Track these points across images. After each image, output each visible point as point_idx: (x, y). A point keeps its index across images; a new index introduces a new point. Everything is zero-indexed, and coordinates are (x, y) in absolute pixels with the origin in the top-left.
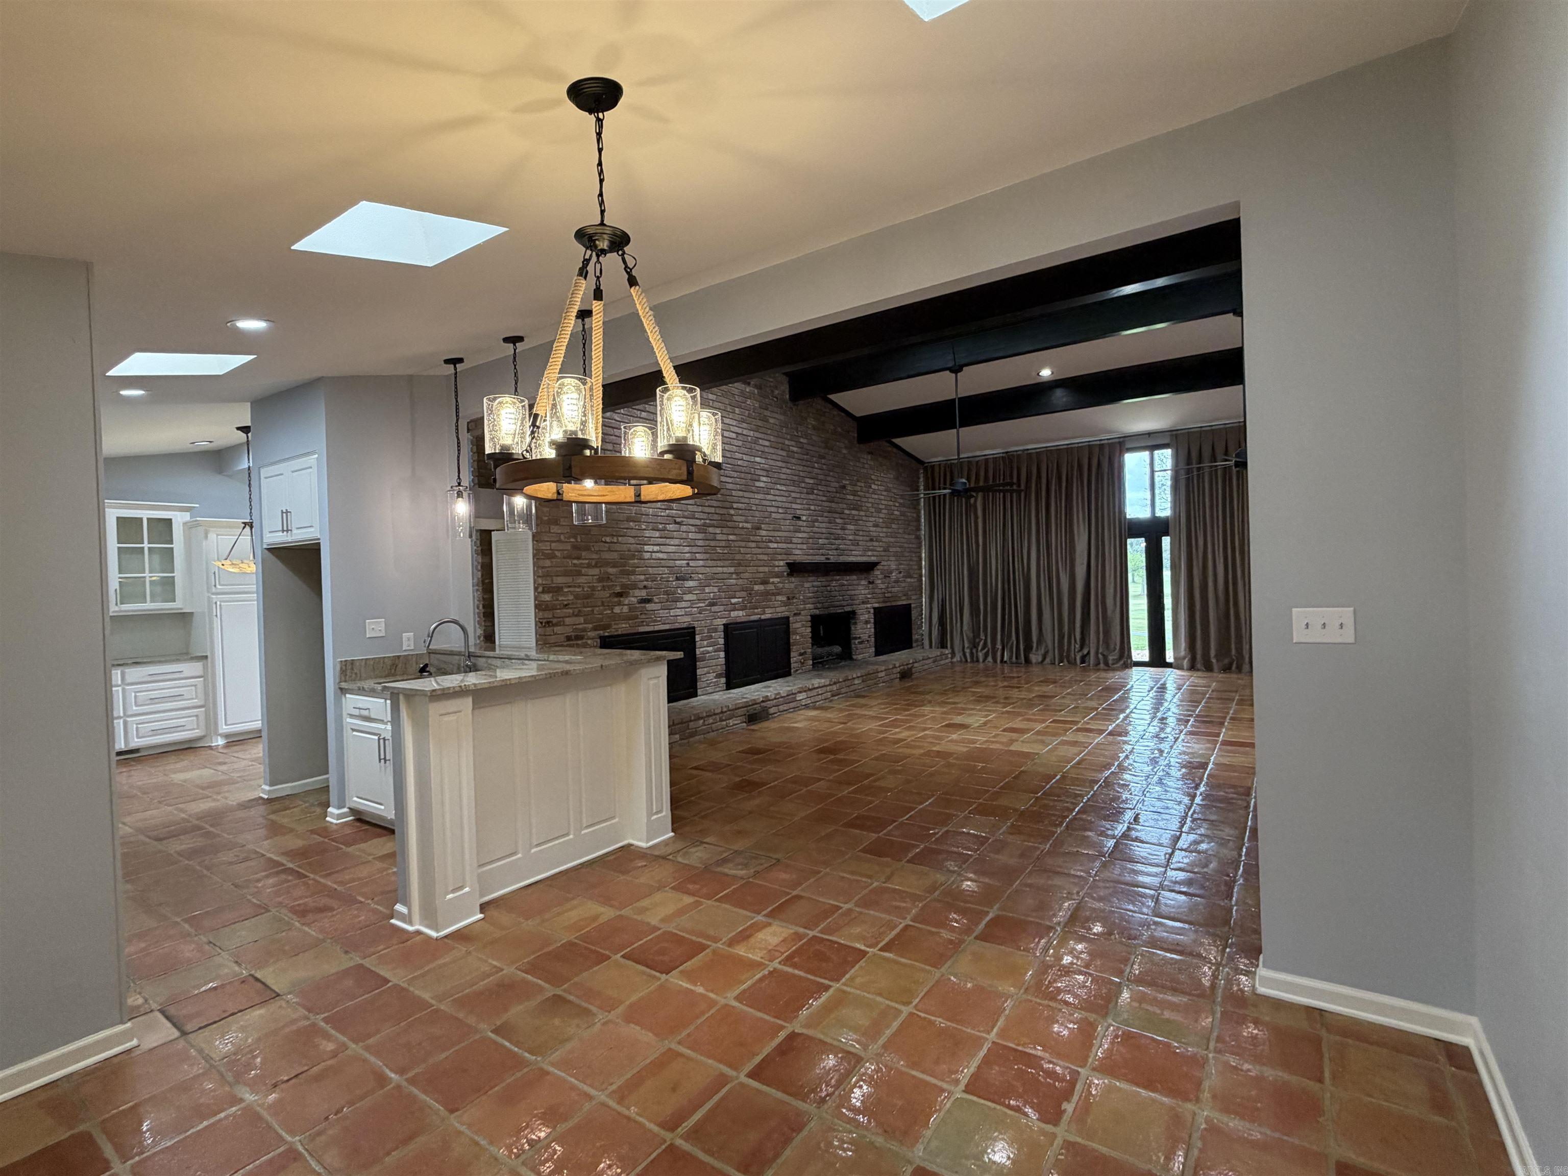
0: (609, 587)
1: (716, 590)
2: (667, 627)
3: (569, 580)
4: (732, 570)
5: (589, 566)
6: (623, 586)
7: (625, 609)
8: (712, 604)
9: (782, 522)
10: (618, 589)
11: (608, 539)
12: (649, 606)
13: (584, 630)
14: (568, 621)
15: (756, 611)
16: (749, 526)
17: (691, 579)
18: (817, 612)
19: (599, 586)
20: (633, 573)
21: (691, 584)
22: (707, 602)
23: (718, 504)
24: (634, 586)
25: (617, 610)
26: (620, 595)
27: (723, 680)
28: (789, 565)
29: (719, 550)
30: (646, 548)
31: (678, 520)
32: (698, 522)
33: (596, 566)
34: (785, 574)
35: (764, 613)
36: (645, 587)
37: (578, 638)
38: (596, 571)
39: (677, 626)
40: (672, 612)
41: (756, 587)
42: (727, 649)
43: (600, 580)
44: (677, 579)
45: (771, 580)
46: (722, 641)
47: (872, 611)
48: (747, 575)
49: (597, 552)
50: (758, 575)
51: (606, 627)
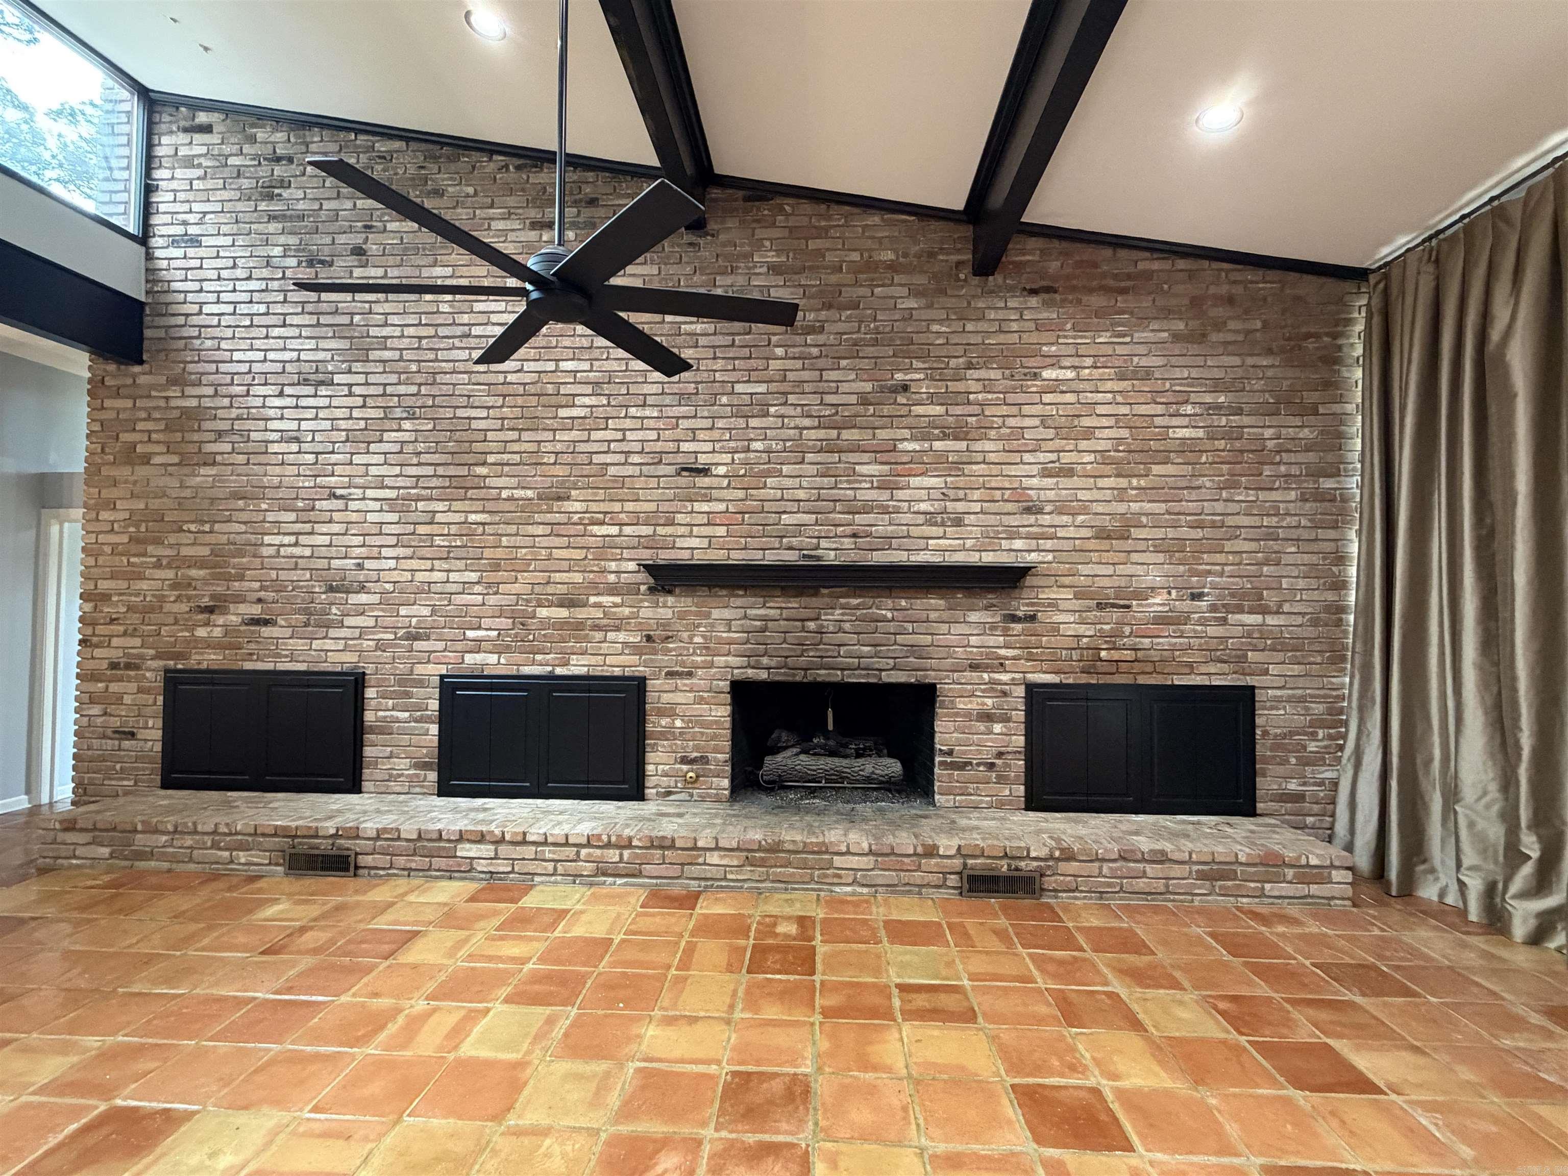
0: (189, 599)
1: (426, 611)
2: (302, 667)
3: (123, 584)
4: (474, 577)
5: (158, 565)
6: (213, 597)
7: (217, 632)
8: (416, 638)
9: (640, 483)
10: (206, 601)
11: (193, 527)
12: (266, 631)
13: (142, 657)
14: (115, 642)
15: (539, 657)
16: (530, 493)
17: (362, 589)
18: (750, 673)
19: (172, 595)
20: (241, 578)
21: (363, 598)
22: (401, 633)
23: (447, 458)
24: (240, 599)
25: (201, 632)
26: (210, 610)
27: (433, 776)
28: (651, 569)
29: (438, 541)
30: (267, 539)
31: (339, 492)
32: (392, 494)
33: (169, 566)
34: (643, 588)
35: (566, 664)
36: (260, 600)
37: (128, 666)
38: (170, 574)
39: (323, 667)
40: (316, 644)
41: (543, 612)
42: (446, 718)
43: (175, 586)
44: (331, 589)
45: (592, 599)
46: (434, 705)
47: (1020, 691)
48: (516, 588)
49: (171, 546)
50: (550, 589)
51: (178, 656)
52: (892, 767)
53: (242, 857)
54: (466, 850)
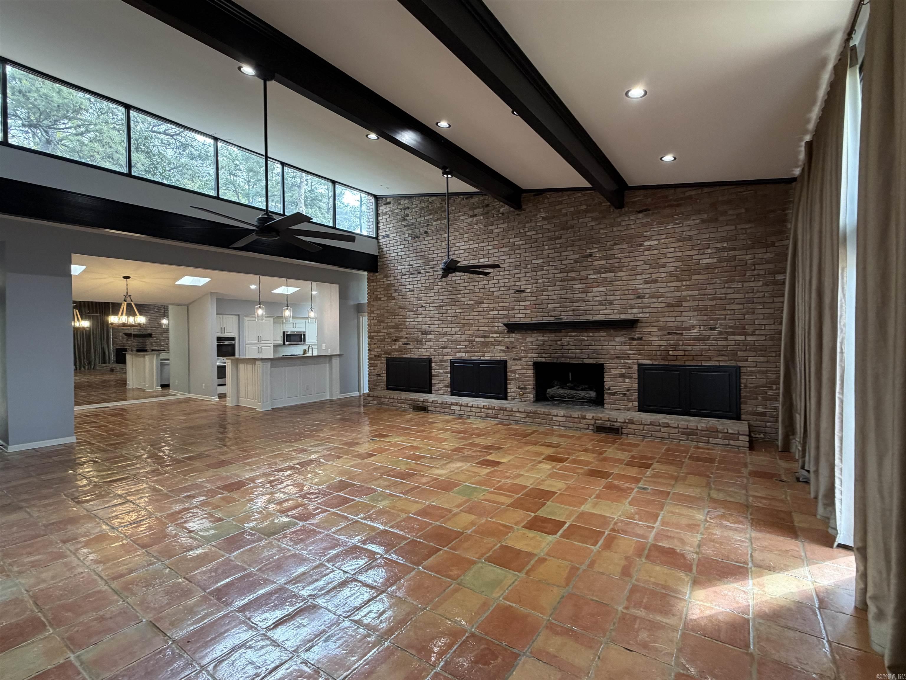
0: (391, 337)
1: (446, 340)
2: (416, 357)
3: (376, 334)
4: (458, 329)
5: (383, 328)
6: (396, 337)
7: (397, 347)
8: (443, 348)
9: (503, 297)
10: (394, 338)
11: (391, 317)
12: (408, 346)
13: (381, 354)
14: (375, 350)
15: (476, 354)
16: (472, 302)
17: (430, 334)
19: (387, 337)
20: (401, 331)
21: (430, 336)
22: (440, 346)
23: (450, 293)
24: (401, 337)
25: (394, 347)
26: (395, 341)
27: (449, 390)
28: (507, 325)
29: (449, 318)
30: (407, 320)
31: (424, 305)
32: (436, 305)
33: (386, 329)
34: (505, 331)
35: (484, 356)
36: (406, 338)
37: (379, 356)
38: (386, 331)
39: (422, 357)
40: (420, 350)
41: (477, 340)
42: (452, 372)
43: (387, 334)
44: (423, 334)
45: (491, 335)
46: (449, 368)
47: (636, 367)
48: (469, 332)
49: (386, 323)
50: (479, 332)
51: (389, 354)
52: (592, 394)
53: (403, 406)
54: (454, 407)
